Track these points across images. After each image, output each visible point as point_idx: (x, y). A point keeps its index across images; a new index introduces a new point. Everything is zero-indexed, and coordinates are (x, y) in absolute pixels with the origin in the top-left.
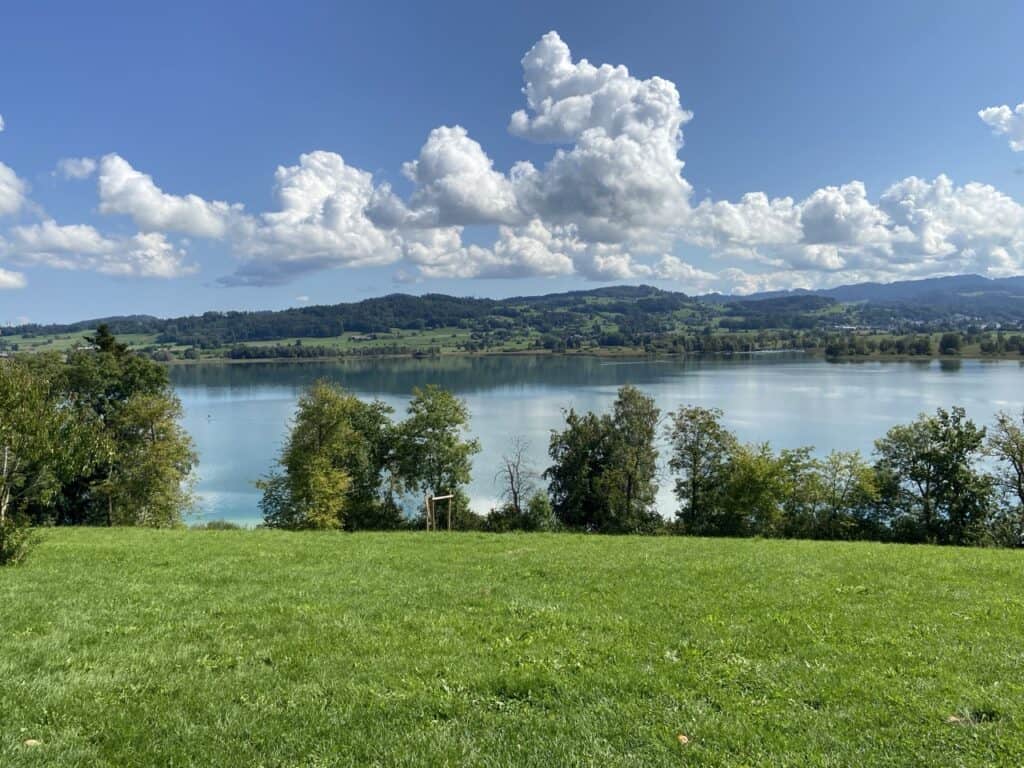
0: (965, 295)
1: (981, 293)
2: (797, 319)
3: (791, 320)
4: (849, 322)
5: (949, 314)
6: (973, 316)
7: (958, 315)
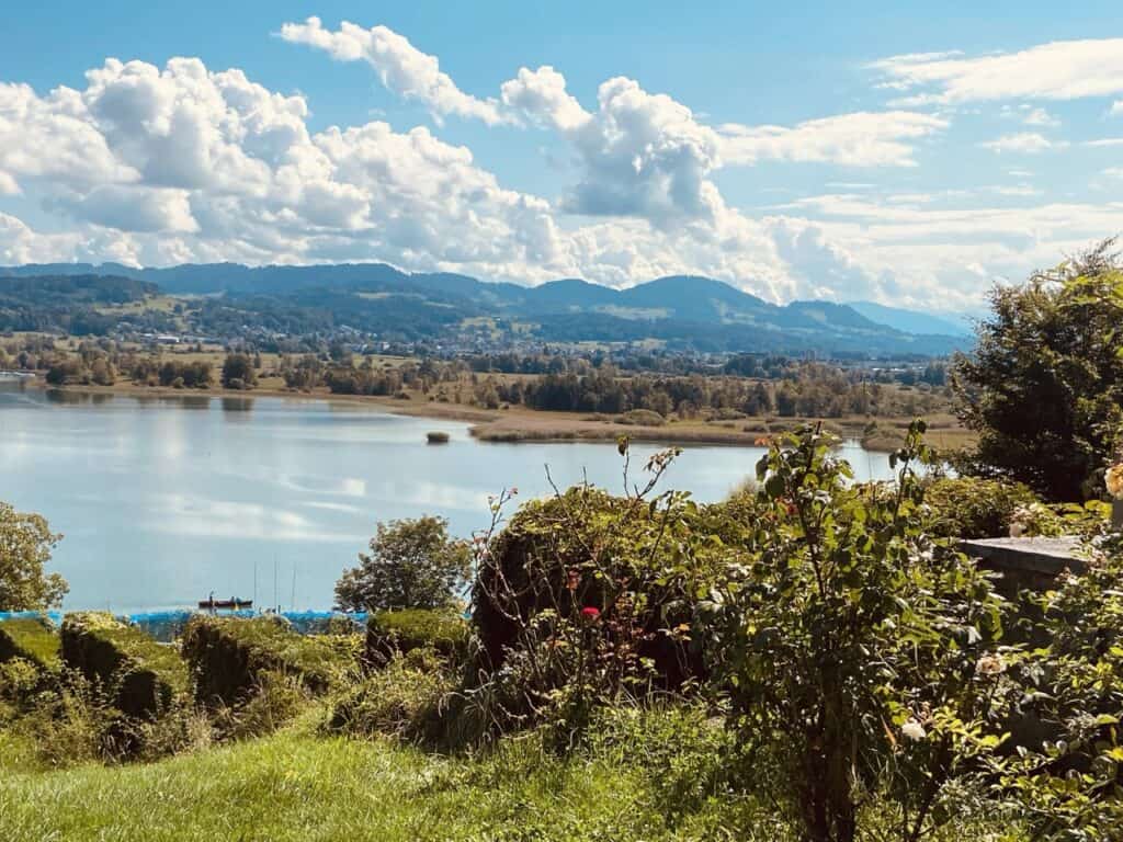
0: (362, 295)
1: (387, 294)
2: (80, 316)
3: (67, 318)
4: (174, 329)
5: (330, 324)
6: (365, 330)
7: (344, 327)
